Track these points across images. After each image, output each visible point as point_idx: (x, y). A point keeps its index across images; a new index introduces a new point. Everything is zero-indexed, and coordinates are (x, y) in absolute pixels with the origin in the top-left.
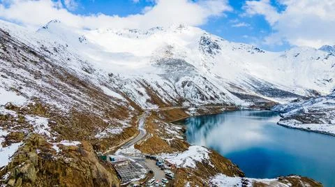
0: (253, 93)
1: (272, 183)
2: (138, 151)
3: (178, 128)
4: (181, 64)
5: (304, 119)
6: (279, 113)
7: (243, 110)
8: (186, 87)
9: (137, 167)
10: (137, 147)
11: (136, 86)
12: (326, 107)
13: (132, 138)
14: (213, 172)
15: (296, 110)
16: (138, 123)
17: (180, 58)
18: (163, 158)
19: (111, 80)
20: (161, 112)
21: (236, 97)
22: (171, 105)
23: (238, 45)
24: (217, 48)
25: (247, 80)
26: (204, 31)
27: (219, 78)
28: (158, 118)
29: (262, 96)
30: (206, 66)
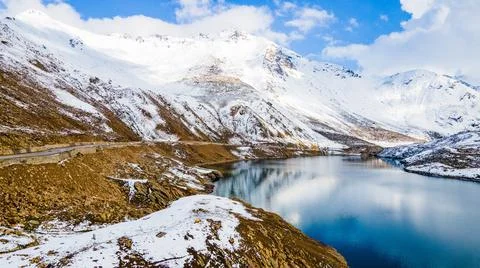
0: (346, 133)
7: (332, 155)
11: (139, 101)
24: (291, 67)
25: (336, 114)
27: (294, 109)
30: (273, 91)
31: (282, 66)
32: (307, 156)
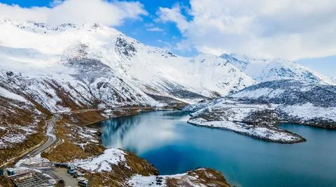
0: (167, 95)
1: (183, 177)
2: (46, 160)
3: (93, 131)
4: (96, 65)
5: (209, 117)
6: (189, 112)
7: (158, 110)
8: (102, 88)
9: (44, 178)
10: (44, 155)
11: (43, 87)
12: (225, 106)
13: (38, 145)
14: (129, 174)
15: (203, 109)
16: (46, 129)
17: (95, 58)
18: (76, 164)
19: (10, 80)
20: (73, 115)
21: (151, 98)
22: (86, 107)
23: (152, 48)
24: (134, 51)
25: (162, 82)
26: (120, 33)
27: (135, 79)
28: (71, 122)
29: (174, 98)
30: (122, 68)
31: (127, 50)
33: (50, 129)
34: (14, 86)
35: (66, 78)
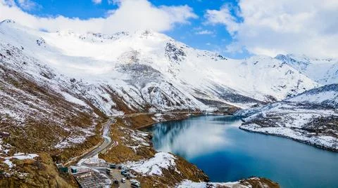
0: (217, 99)
1: (234, 186)
2: (103, 161)
3: (144, 134)
4: (147, 70)
5: (263, 123)
6: (241, 117)
7: (208, 115)
8: (152, 93)
9: (101, 177)
10: (101, 156)
11: (100, 92)
12: (281, 111)
13: (96, 147)
14: (179, 179)
15: (255, 115)
16: (102, 131)
17: (148, 64)
18: (129, 166)
19: (73, 86)
20: (126, 119)
21: (201, 103)
22: (138, 111)
23: (202, 52)
24: (183, 55)
25: (211, 86)
26: (170, 38)
27: (185, 84)
28: (124, 125)
29: (225, 102)
30: (172, 72)
31: (177, 54)
32: (194, 116)
33: (106, 131)
34: (76, 91)
35: (120, 83)
